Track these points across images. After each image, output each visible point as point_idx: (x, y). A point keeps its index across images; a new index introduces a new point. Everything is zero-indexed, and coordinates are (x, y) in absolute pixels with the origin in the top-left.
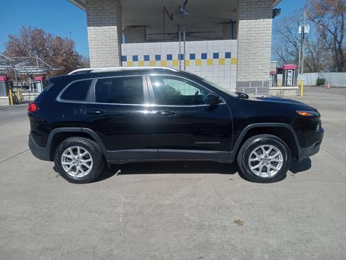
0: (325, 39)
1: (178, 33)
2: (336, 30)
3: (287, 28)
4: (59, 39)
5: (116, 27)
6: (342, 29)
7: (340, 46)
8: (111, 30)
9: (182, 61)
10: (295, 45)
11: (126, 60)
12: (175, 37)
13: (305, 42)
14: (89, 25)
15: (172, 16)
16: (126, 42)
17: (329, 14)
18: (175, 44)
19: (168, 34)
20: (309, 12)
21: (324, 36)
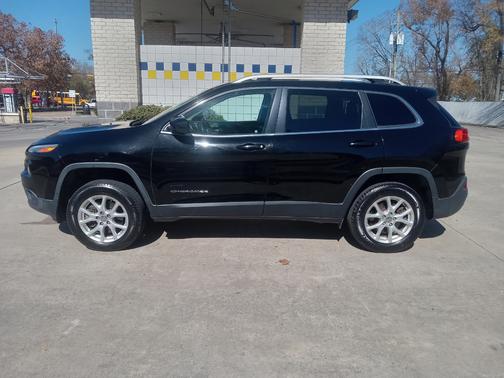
0: (424, 53)
1: (221, 34)
2: (438, 43)
3: (375, 35)
4: (39, 31)
5: (133, 21)
6: (447, 41)
7: (443, 64)
8: (125, 25)
9: (226, 74)
10: (386, 61)
11: (146, 69)
12: (216, 40)
13: (398, 57)
14: (93, 16)
15: (213, 9)
16: (146, 43)
17: (431, 20)
18: (217, 49)
19: (207, 35)
20: (404, 16)
21: (423, 50)
